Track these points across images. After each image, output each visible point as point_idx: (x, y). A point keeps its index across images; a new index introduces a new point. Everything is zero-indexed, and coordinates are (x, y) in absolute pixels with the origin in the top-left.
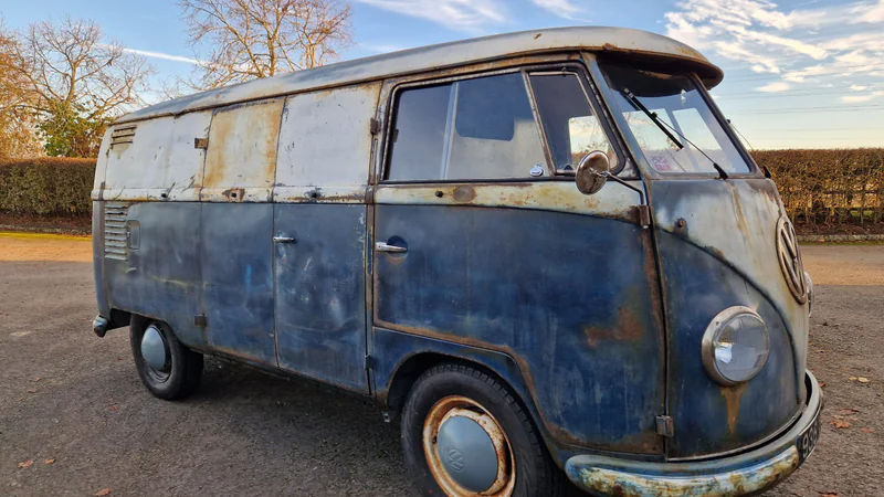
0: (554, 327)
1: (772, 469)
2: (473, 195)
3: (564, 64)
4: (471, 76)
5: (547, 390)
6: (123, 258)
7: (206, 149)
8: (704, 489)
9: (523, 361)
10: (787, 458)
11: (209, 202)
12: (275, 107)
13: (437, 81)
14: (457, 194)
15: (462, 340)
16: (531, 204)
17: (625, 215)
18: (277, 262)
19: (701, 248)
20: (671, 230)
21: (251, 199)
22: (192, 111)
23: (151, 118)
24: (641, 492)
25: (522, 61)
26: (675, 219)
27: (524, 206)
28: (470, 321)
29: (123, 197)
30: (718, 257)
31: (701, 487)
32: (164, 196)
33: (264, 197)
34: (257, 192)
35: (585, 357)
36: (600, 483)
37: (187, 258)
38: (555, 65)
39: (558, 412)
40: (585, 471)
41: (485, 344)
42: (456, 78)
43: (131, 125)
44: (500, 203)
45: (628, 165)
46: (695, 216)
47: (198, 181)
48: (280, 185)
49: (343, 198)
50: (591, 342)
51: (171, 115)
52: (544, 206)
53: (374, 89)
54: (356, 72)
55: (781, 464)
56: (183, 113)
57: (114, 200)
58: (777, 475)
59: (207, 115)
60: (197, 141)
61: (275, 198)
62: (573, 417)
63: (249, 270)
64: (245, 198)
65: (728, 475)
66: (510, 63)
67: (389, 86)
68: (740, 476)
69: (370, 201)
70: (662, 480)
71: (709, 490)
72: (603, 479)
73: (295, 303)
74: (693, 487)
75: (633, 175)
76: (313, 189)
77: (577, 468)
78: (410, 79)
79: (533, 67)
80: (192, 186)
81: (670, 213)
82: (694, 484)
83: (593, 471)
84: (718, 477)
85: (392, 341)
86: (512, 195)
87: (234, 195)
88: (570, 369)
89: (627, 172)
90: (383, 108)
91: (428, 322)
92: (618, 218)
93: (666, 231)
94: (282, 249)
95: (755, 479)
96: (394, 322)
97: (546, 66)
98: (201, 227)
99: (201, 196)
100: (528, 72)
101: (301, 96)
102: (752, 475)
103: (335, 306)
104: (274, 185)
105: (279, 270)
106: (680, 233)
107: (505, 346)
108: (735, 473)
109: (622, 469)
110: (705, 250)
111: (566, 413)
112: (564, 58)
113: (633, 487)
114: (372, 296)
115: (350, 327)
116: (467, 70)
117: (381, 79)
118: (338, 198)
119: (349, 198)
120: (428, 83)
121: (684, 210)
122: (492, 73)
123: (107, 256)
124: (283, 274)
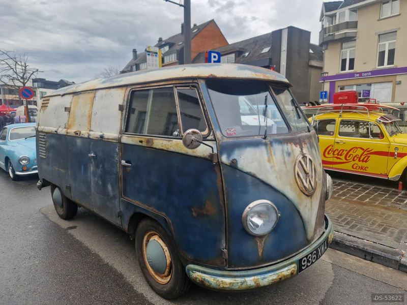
1: (277, 276)
2: (153, 143)
3: (191, 84)
4: (156, 87)
6: (44, 157)
7: (69, 112)
8: (239, 284)
9: (170, 220)
10: (287, 270)
11: (70, 136)
12: (91, 95)
13: (145, 88)
14: (147, 142)
16: (172, 149)
17: (208, 157)
18: (91, 165)
19: (245, 172)
20: (229, 164)
21: (83, 136)
22: (67, 94)
23: (54, 96)
24: (211, 284)
26: (231, 159)
27: (170, 150)
28: (152, 200)
29: (44, 130)
30: (254, 176)
31: (238, 283)
32: (56, 131)
33: (86, 136)
36: (196, 278)
38: (187, 84)
40: (191, 272)
41: (157, 211)
42: (151, 88)
43: (48, 98)
44: (161, 148)
45: (211, 134)
46: (242, 157)
47: (67, 126)
48: (92, 131)
49: (111, 139)
50: (194, 214)
51: (60, 95)
52: (177, 151)
53: (124, 89)
54: (121, 81)
55: (283, 273)
56: (64, 95)
57: (42, 132)
58: (280, 278)
59: (71, 96)
60: (66, 108)
61: (91, 137)
63: (83, 168)
64: (81, 135)
65: (252, 278)
66: (170, 83)
67: (129, 89)
68: (258, 279)
70: (221, 279)
71: (242, 285)
72: (197, 277)
73: (97, 184)
74: (234, 283)
75: (213, 139)
76: (101, 134)
77: (189, 270)
78: (136, 86)
79: (178, 85)
80: (65, 128)
81: (229, 156)
82: (234, 282)
83: (193, 272)
84: (247, 279)
85: (128, 205)
86: (165, 145)
87: (77, 134)
89: (210, 137)
90: (126, 100)
91: (139, 199)
92: (205, 159)
93: (226, 165)
94: (92, 160)
95: (266, 280)
96: (128, 197)
97: (184, 85)
99: (67, 133)
100: (176, 87)
101: (100, 91)
102: (265, 278)
103: (110, 188)
104: (90, 131)
105: (92, 169)
106: (233, 166)
107: (164, 213)
108: (256, 277)
109: (205, 273)
110: (247, 173)
112: (191, 81)
113: (208, 281)
114: (121, 184)
115: (115, 197)
116: (155, 84)
117: (127, 86)
118: (109, 139)
119: (113, 139)
120: (142, 89)
121: (236, 155)
122: (163, 87)
123: (40, 156)
124: (93, 171)
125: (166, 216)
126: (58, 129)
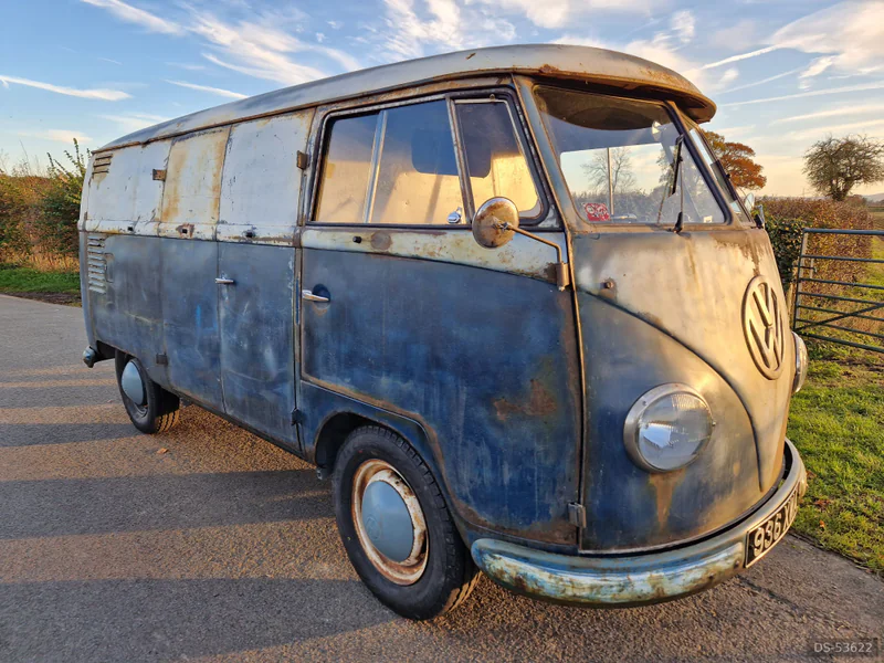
0: (463, 397)
1: (704, 571)
2: (389, 243)
3: (493, 90)
4: (397, 104)
5: (455, 465)
6: (101, 291)
7: (164, 181)
8: (615, 589)
9: (433, 432)
10: (726, 559)
11: (165, 237)
12: (221, 137)
13: (366, 109)
14: (374, 240)
15: (378, 403)
16: (444, 256)
17: (541, 273)
18: (221, 304)
19: (633, 314)
20: (595, 292)
21: (199, 237)
22: (156, 140)
23: (124, 147)
24: (543, 587)
25: (448, 86)
26: (601, 279)
27: (437, 258)
28: (385, 382)
29: (100, 229)
30: (654, 324)
31: (611, 586)
32: (130, 229)
33: (209, 235)
34: (204, 230)
35: (494, 433)
36: (502, 572)
37: (151, 295)
38: (483, 91)
39: (466, 490)
40: (487, 557)
41: (398, 409)
42: (383, 106)
43: (110, 152)
44: (414, 253)
45: (551, 213)
46: (629, 275)
47: (158, 216)
48: (223, 222)
49: (274, 239)
50: (500, 416)
51: (139, 144)
52: (457, 259)
53: (308, 116)
55: (717, 565)
56: (148, 143)
57: (94, 232)
58: (711, 578)
59: (168, 143)
60: (155, 173)
61: (220, 237)
62: (479, 496)
63: (199, 311)
64: (195, 235)
65: (646, 575)
66: (436, 88)
67: (321, 114)
68: (661, 577)
69: (297, 244)
70: (567, 576)
71: (620, 591)
72: (505, 568)
73: (237, 349)
74: (601, 587)
75: (556, 226)
76: (249, 228)
77: (481, 552)
78: (340, 106)
79: (458, 94)
80: (153, 220)
81: (597, 269)
82: (603, 583)
83: (495, 558)
84: (633, 577)
85: (319, 397)
86: (426, 245)
87: (185, 231)
88: (478, 444)
89: (550, 222)
90: (313, 141)
91: (348, 380)
92: (534, 277)
93: (589, 293)
94: (225, 291)
95: (680, 581)
96: (319, 378)
97: (473, 92)
98: (161, 262)
99: (159, 231)
100: (453, 98)
101: (243, 125)
102: (676, 576)
103: (269, 355)
104: (218, 223)
105: (223, 314)
106: (605, 296)
107: (416, 414)
108: (655, 574)
109: (526, 560)
110: (639, 316)
111: (474, 492)
112: (493, 82)
113: (536, 581)
114: (299, 348)
115: (282, 378)
116: (394, 96)
117: (314, 106)
118: (269, 239)
119: (279, 239)
120: (356, 111)
121: (611, 270)
122: (417, 100)
123: (91, 288)
124: (226, 320)
125: (421, 419)
126: (135, 224)
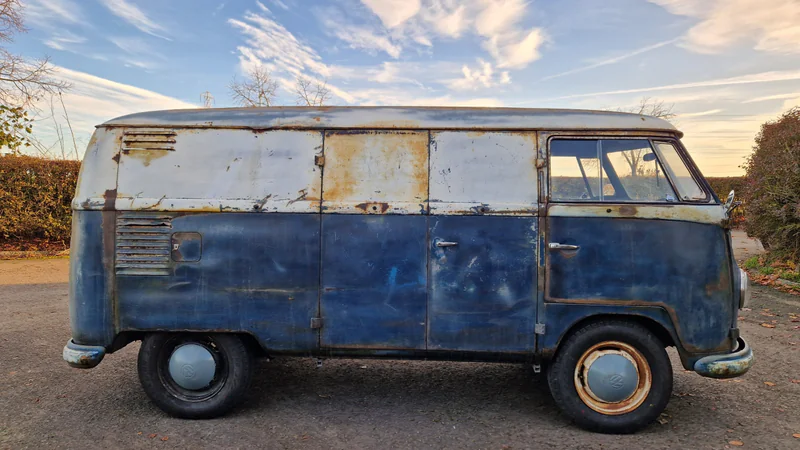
0: (691, 287)
2: (636, 212)
3: (668, 139)
4: (613, 138)
5: (686, 324)
7: (323, 166)
9: (672, 310)
11: (333, 214)
12: (422, 138)
13: (587, 138)
14: (622, 211)
15: (628, 303)
16: (675, 217)
18: (434, 262)
21: (400, 212)
25: (647, 133)
28: (634, 290)
29: (161, 208)
32: (254, 207)
33: (417, 210)
34: (406, 206)
35: (707, 302)
37: (296, 266)
38: (664, 138)
39: (691, 336)
40: (711, 365)
41: (645, 303)
42: (601, 138)
43: (164, 131)
44: (655, 216)
47: (313, 195)
48: (436, 201)
49: (515, 212)
50: (709, 293)
51: (248, 129)
53: (530, 135)
56: (269, 130)
59: (314, 135)
62: (698, 338)
63: (394, 272)
64: (391, 211)
66: (640, 134)
69: (542, 214)
73: (455, 294)
75: (715, 203)
76: (479, 205)
78: (562, 133)
80: (302, 199)
87: (374, 208)
88: (699, 309)
89: (713, 201)
91: (599, 294)
92: (717, 225)
94: (440, 251)
98: (321, 237)
99: (323, 208)
100: (653, 140)
103: (505, 292)
104: (429, 201)
105: (436, 269)
107: (661, 302)
111: (695, 336)
114: (544, 281)
115: (521, 306)
116: (608, 133)
117: (535, 131)
118: (509, 212)
119: (521, 212)
120: (578, 138)
122: (628, 138)
123: (122, 273)
124: (442, 272)
125: (665, 305)
126: (264, 202)
